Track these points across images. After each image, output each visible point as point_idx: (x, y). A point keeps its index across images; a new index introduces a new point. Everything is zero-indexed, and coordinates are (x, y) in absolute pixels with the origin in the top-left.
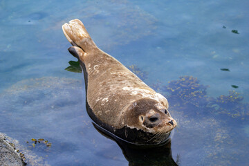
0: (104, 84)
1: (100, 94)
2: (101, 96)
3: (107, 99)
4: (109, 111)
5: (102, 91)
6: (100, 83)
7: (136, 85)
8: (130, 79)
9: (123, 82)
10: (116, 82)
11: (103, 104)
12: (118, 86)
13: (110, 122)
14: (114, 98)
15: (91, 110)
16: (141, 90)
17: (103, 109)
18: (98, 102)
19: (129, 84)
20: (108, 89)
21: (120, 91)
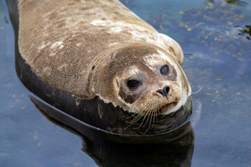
0: (53, 16)
1: (46, 35)
2: (47, 39)
3: (60, 43)
4: (65, 65)
5: (50, 30)
6: (44, 16)
7: (118, 16)
8: (105, 6)
9: (91, 11)
10: (77, 11)
11: (52, 54)
12: (81, 18)
13: (68, 87)
14: (75, 40)
15: (28, 67)
16: (129, 25)
17: (52, 63)
18: (42, 51)
19: (103, 14)
20: (62, 24)
21: (85, 28)
